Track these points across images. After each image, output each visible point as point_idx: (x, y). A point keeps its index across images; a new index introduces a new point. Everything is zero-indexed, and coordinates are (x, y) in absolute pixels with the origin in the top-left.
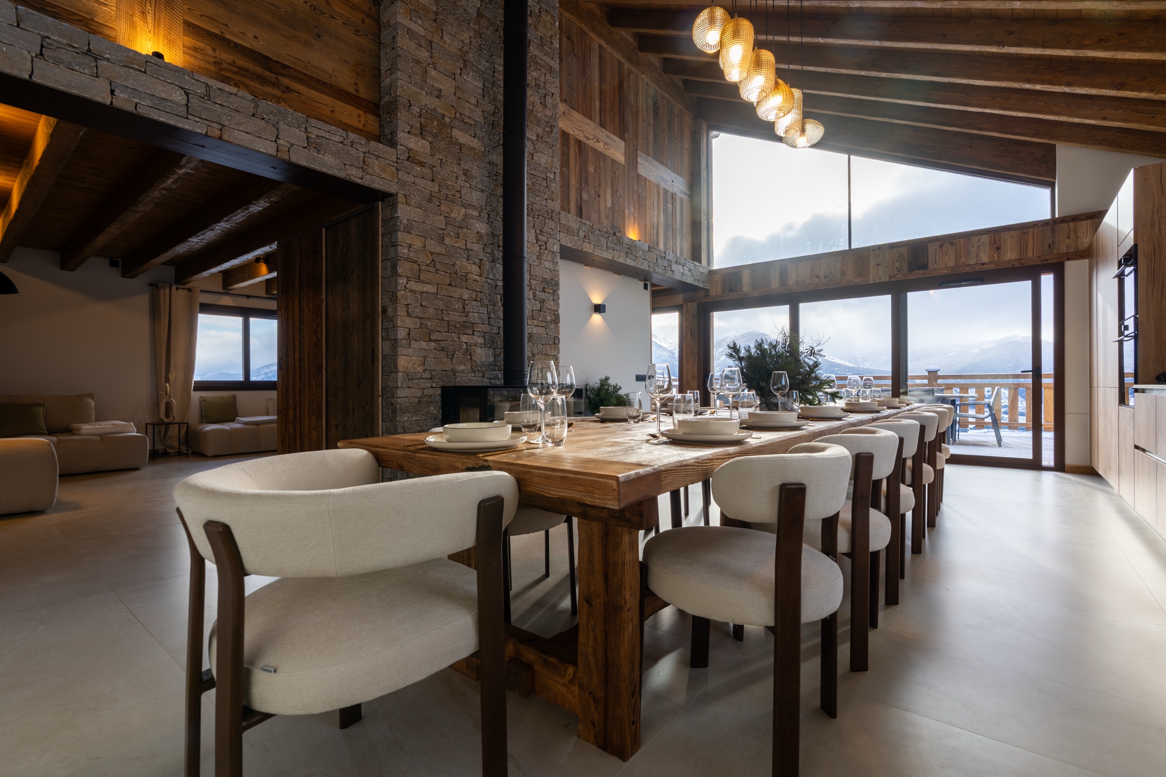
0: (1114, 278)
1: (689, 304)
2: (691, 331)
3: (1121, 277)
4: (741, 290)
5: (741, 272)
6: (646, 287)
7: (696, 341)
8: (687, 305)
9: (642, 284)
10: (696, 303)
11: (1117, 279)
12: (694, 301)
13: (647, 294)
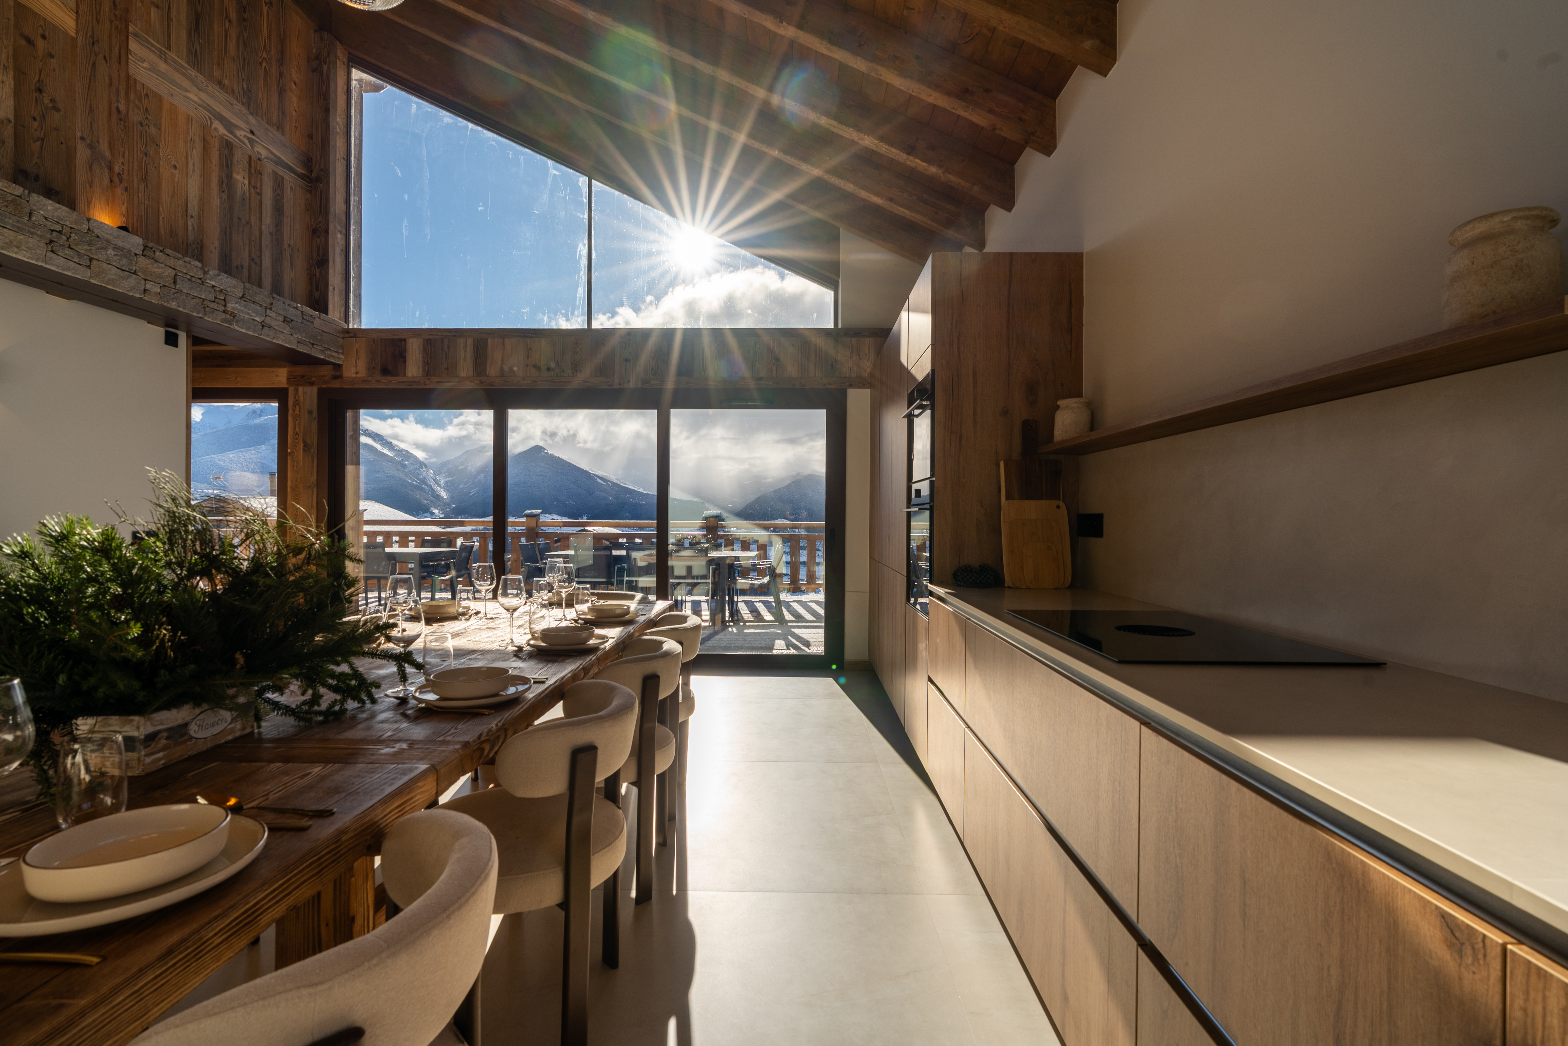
0: (903, 417)
1: (301, 389)
2: (304, 442)
3: (910, 418)
4: (405, 375)
5: (405, 340)
6: (171, 340)
7: (315, 461)
8: (297, 391)
9: (159, 332)
10: (315, 389)
11: (906, 419)
12: (312, 384)
13: (180, 354)
